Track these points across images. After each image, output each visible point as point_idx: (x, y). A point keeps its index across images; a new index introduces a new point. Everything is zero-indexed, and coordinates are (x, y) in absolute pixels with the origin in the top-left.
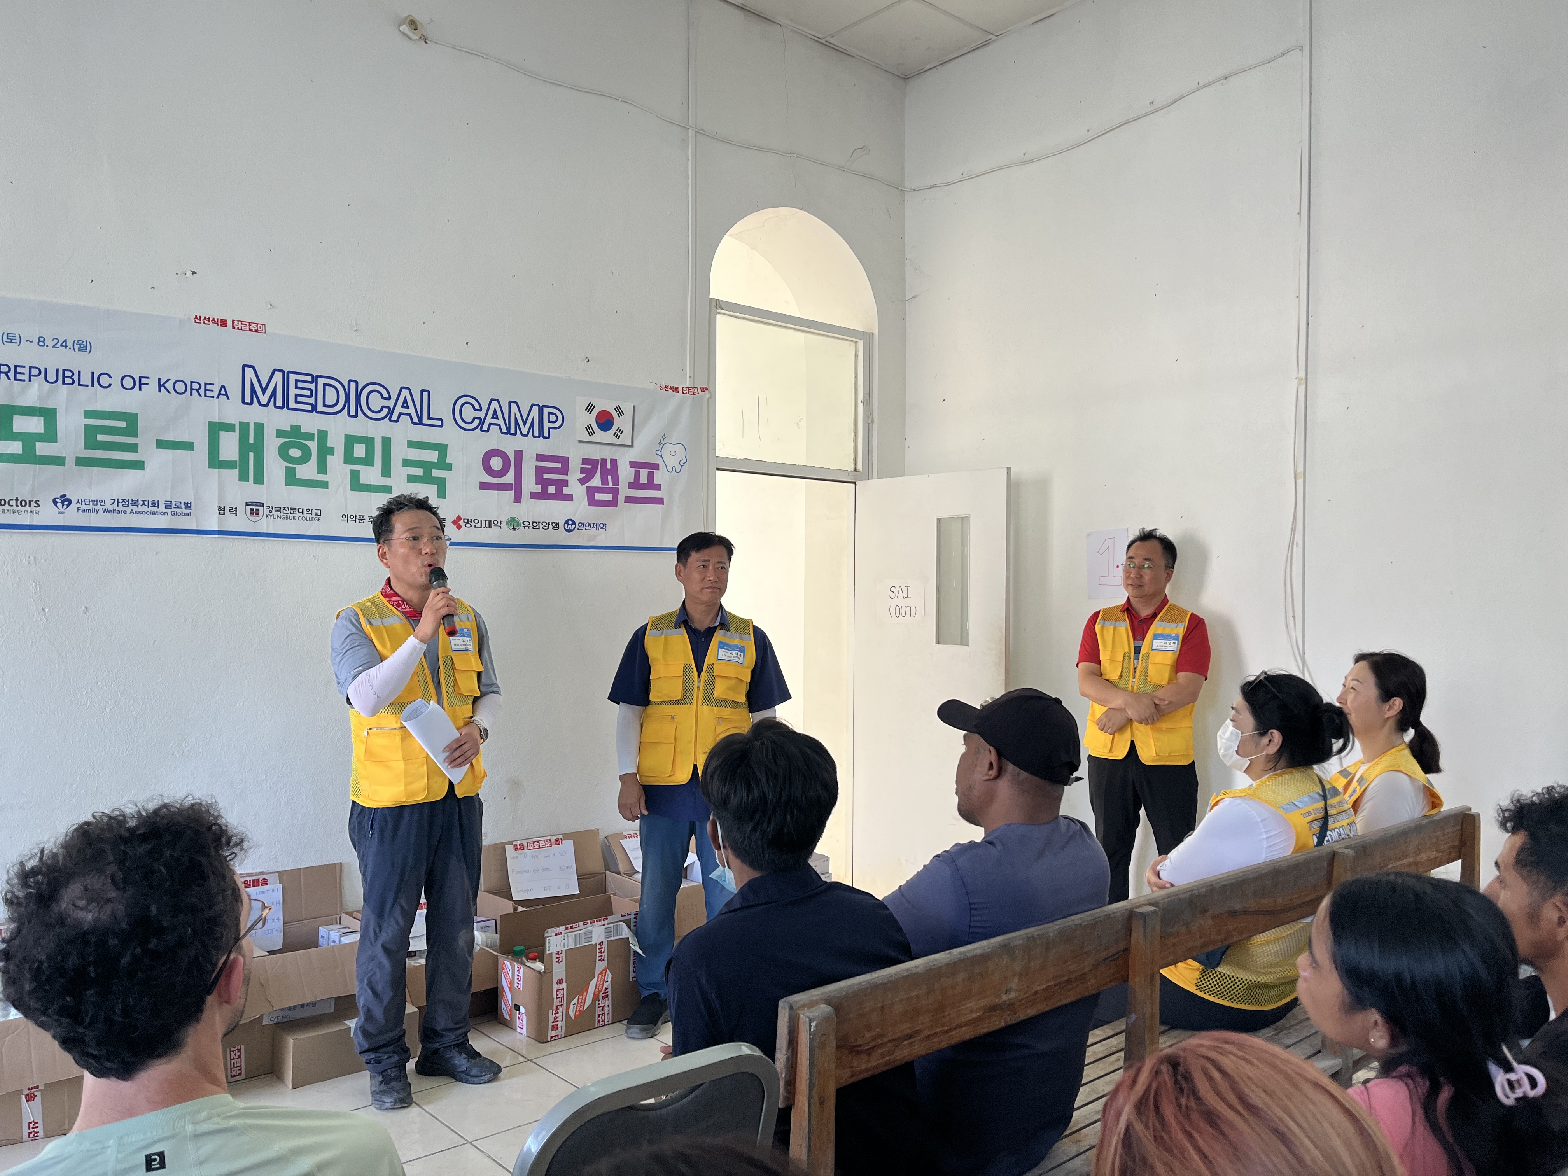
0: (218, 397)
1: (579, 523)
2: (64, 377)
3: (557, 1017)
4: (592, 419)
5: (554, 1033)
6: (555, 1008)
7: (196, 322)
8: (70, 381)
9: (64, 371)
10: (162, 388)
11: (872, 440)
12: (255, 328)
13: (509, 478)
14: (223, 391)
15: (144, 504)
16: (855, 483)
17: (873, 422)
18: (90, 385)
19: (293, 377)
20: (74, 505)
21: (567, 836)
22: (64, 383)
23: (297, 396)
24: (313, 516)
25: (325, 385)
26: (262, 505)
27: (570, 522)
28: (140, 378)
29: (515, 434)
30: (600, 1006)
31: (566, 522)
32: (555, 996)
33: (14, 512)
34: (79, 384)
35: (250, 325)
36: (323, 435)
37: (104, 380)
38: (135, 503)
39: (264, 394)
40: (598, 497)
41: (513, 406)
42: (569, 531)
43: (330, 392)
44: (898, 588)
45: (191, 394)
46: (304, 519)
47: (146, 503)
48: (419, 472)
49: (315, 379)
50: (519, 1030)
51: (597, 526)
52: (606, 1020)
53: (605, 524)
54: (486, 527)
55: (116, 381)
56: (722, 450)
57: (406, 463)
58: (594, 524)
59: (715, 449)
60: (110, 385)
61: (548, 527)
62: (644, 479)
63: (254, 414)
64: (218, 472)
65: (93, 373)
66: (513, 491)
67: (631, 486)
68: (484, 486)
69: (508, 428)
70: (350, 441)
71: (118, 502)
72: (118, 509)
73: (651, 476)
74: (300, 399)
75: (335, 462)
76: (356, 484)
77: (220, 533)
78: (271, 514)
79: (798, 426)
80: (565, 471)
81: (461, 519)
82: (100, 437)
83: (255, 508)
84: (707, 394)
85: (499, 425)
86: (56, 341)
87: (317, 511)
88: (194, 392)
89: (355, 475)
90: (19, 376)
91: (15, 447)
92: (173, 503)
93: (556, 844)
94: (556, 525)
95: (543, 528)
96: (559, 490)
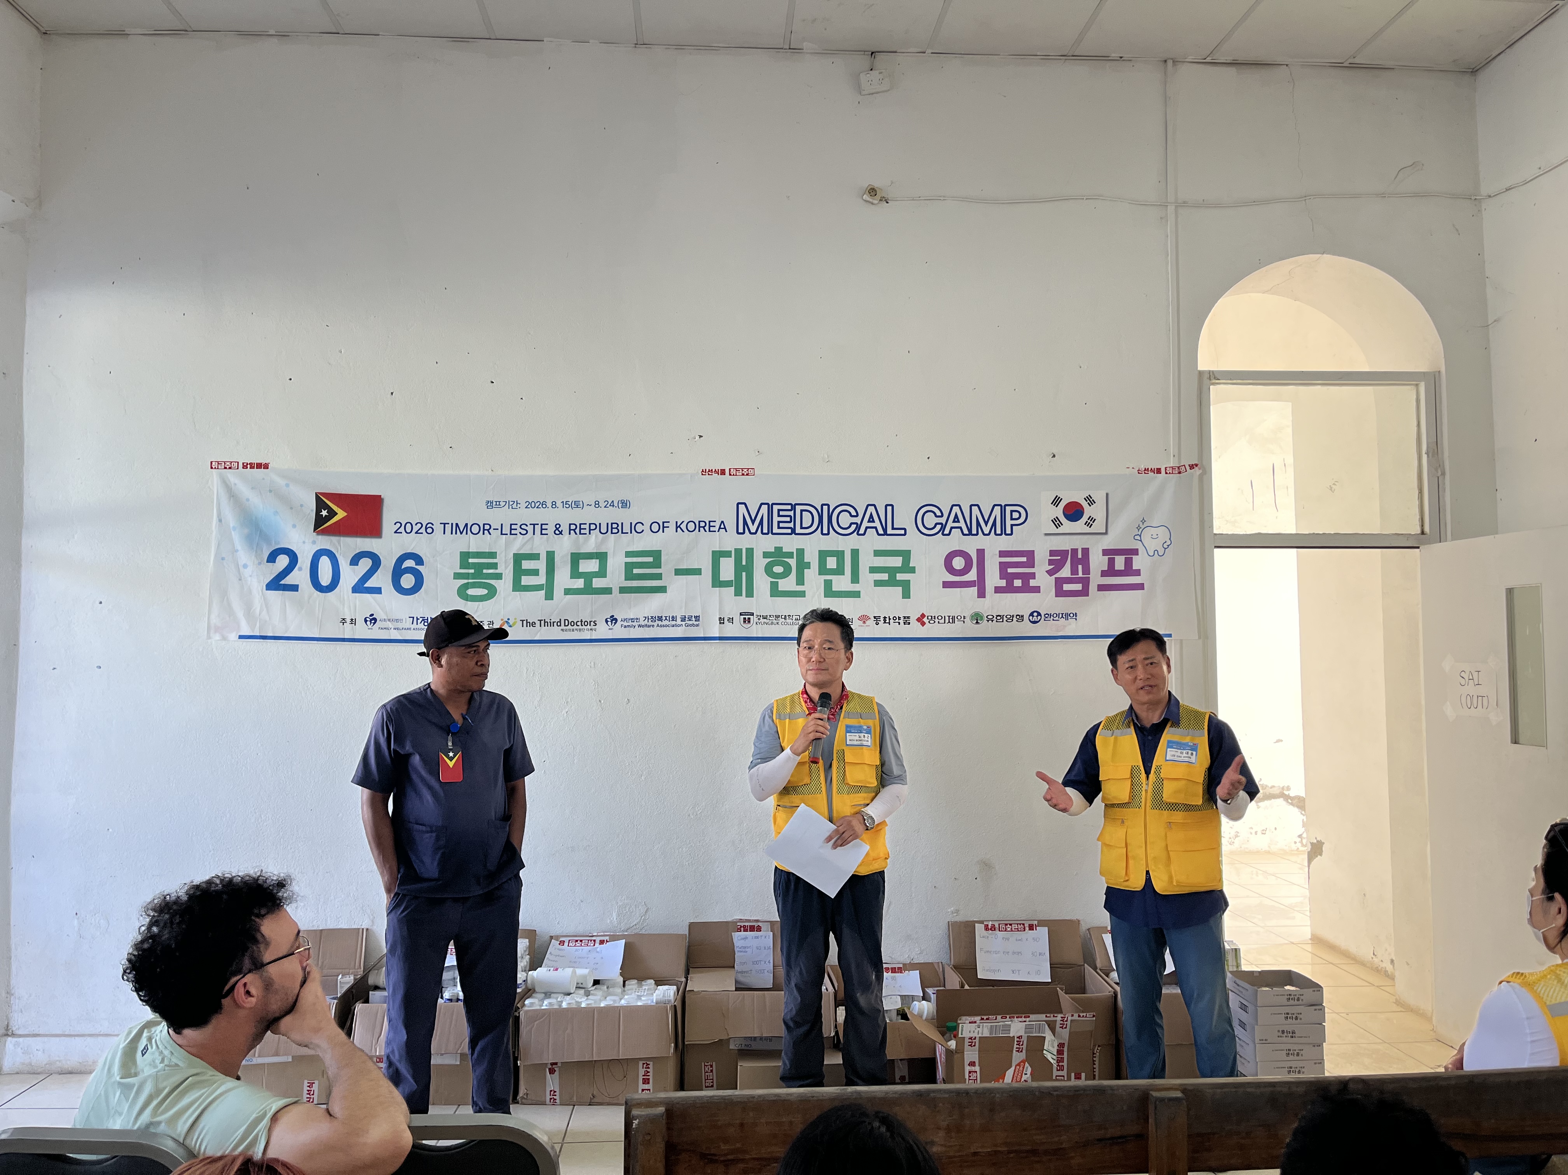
0: (718, 531)
1: (1045, 615)
2: (612, 528)
4: (1059, 512)
7: (702, 474)
8: (616, 531)
9: (612, 524)
10: (679, 529)
11: (1443, 495)
12: (746, 472)
13: (972, 576)
14: (723, 526)
15: (666, 619)
16: (1421, 548)
18: (629, 532)
19: (776, 508)
20: (619, 623)
22: (612, 533)
23: (779, 522)
24: (794, 621)
25: (802, 511)
26: (752, 614)
27: (1035, 614)
28: (663, 523)
29: (977, 534)
31: (1032, 614)
33: (580, 630)
34: (622, 533)
35: (742, 471)
36: (801, 552)
37: (639, 528)
38: (660, 619)
39: (753, 525)
40: (1067, 587)
41: (975, 509)
43: (807, 516)
44: (1468, 672)
45: (699, 531)
46: (786, 623)
47: (668, 618)
48: (885, 577)
49: (793, 507)
51: (1067, 616)
53: (1076, 614)
54: (949, 622)
55: (646, 528)
56: (1220, 526)
57: (873, 570)
59: (1211, 527)
60: (643, 531)
61: (1012, 620)
62: (1119, 566)
63: (746, 541)
64: (719, 590)
65: (631, 523)
66: (976, 588)
67: (1104, 574)
68: (947, 585)
69: (970, 530)
70: (823, 555)
71: (648, 619)
72: (648, 624)
73: (1128, 563)
74: (781, 525)
75: (812, 575)
76: (829, 592)
77: (720, 638)
78: (760, 621)
79: (1331, 489)
80: (1031, 563)
82: (635, 571)
83: (747, 617)
84: (1197, 471)
85: (960, 528)
86: (607, 502)
87: (797, 617)
88: (702, 529)
89: (828, 584)
90: (582, 531)
91: (580, 583)
92: (687, 617)
93: (1030, 929)
94: (1021, 618)
95: (1006, 621)
96: (1026, 583)
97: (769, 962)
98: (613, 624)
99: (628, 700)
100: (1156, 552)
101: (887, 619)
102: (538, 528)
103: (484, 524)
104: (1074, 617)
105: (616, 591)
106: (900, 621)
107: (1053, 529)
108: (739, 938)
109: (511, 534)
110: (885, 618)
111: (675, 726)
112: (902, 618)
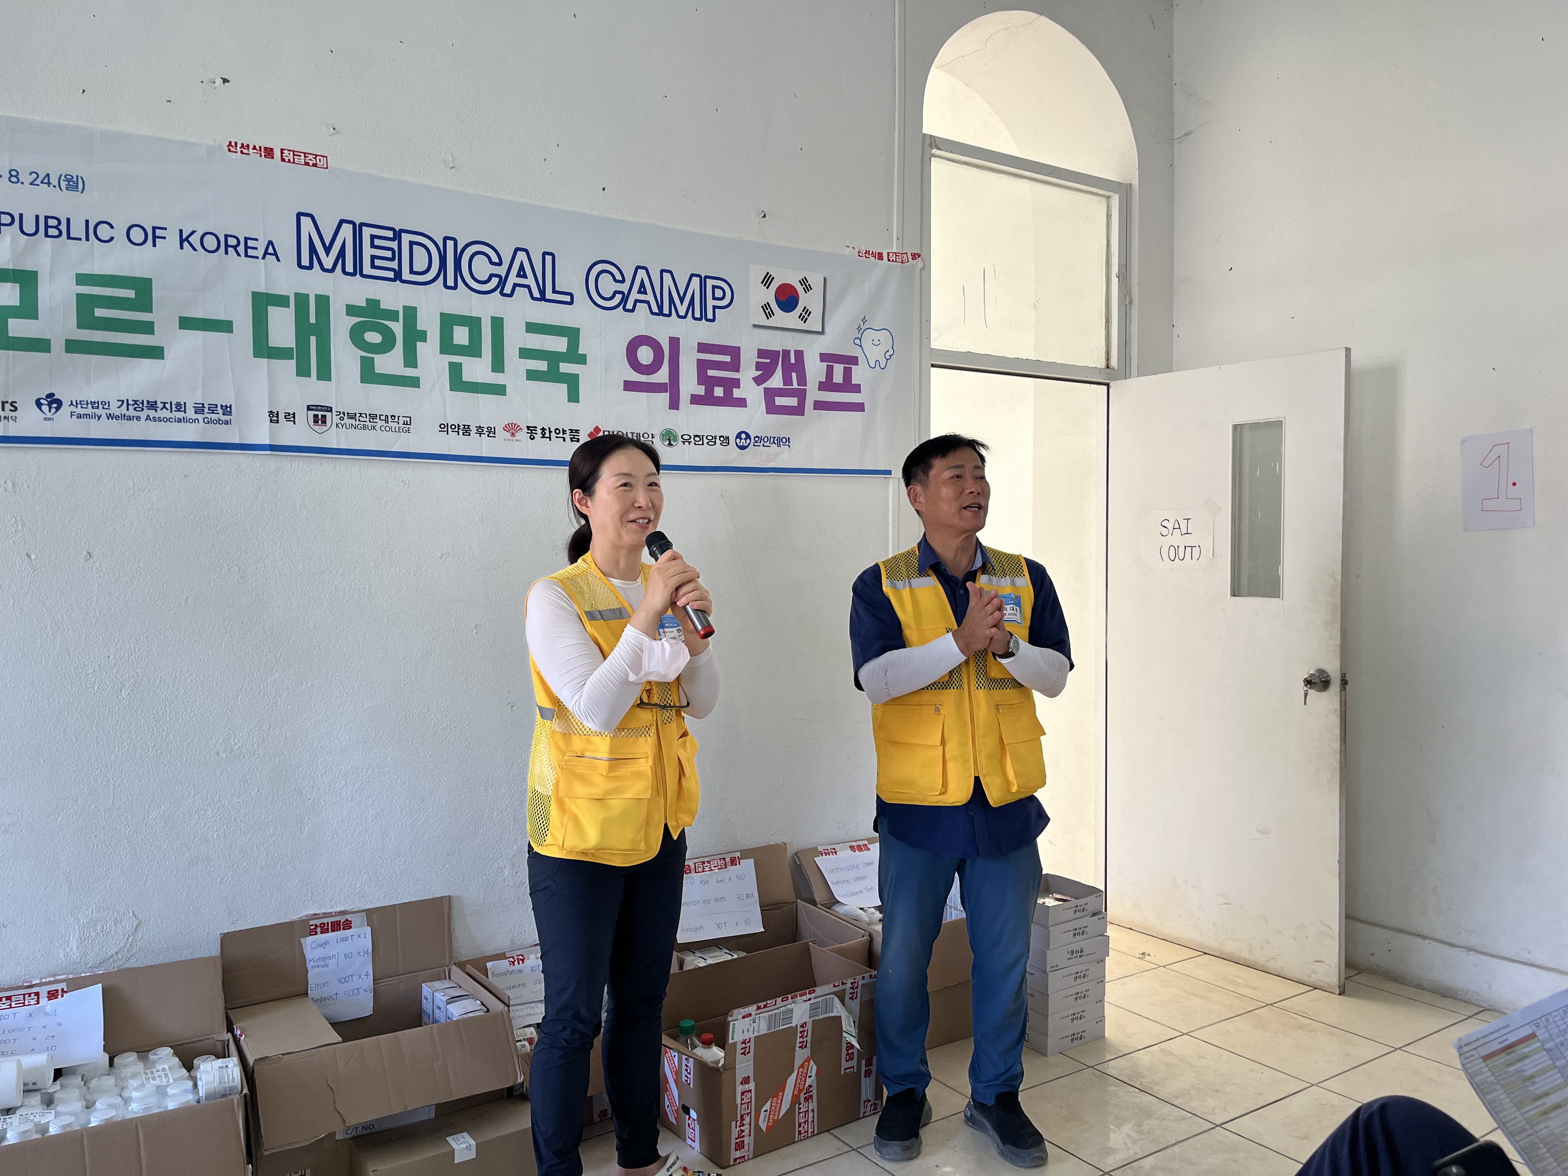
0: (264, 258)
1: (755, 437)
2: (47, 226)
3: (743, 1131)
4: (769, 296)
5: (738, 1154)
6: (739, 1118)
7: (229, 150)
8: (56, 233)
9: (47, 218)
10: (186, 244)
11: (1130, 326)
12: (313, 161)
13: (662, 376)
14: (271, 251)
15: (164, 407)
16: (1108, 385)
17: (1131, 303)
18: (84, 238)
19: (367, 232)
20: (66, 409)
21: (746, 854)
22: (47, 235)
23: (373, 257)
24: (401, 425)
25: (412, 243)
26: (330, 410)
27: (743, 436)
28: (154, 228)
29: (669, 315)
30: (801, 1111)
31: (739, 436)
32: (739, 1101)
34: (69, 238)
35: (305, 157)
36: (411, 313)
37: (104, 232)
38: (152, 405)
39: (327, 255)
40: (780, 401)
41: (667, 276)
42: (742, 448)
43: (420, 254)
44: (1172, 521)
45: (226, 253)
46: (388, 429)
47: (168, 406)
48: (542, 366)
49: (397, 235)
50: (689, 1142)
51: (779, 441)
52: (810, 1130)
55: (119, 232)
56: (939, 340)
57: (526, 353)
58: (774, 438)
59: (929, 338)
60: (112, 239)
61: (715, 442)
62: (838, 378)
63: (315, 283)
64: (268, 361)
65: (87, 222)
66: (668, 393)
67: (822, 386)
68: (630, 386)
69: (660, 307)
70: (448, 322)
71: (128, 405)
72: (127, 413)
73: (847, 373)
74: (378, 262)
75: (428, 351)
76: (457, 382)
77: (273, 448)
78: (342, 422)
79: (1034, 308)
80: (735, 366)
81: (600, 430)
82: (99, 312)
83: (320, 413)
84: (919, 263)
85: (648, 302)
86: (34, 175)
87: (406, 419)
88: (231, 250)
89: (455, 370)
92: (206, 406)
93: (732, 865)
94: (726, 440)
95: (707, 443)
96: (728, 392)
97: (367, 975)
98: (53, 410)
99: (89, 553)
100: (877, 362)
101: (547, 432)
104: (787, 443)
105: (58, 347)
106: (565, 436)
107: (762, 320)
108: (314, 946)
110: (543, 429)
111: (186, 600)
112: (568, 432)
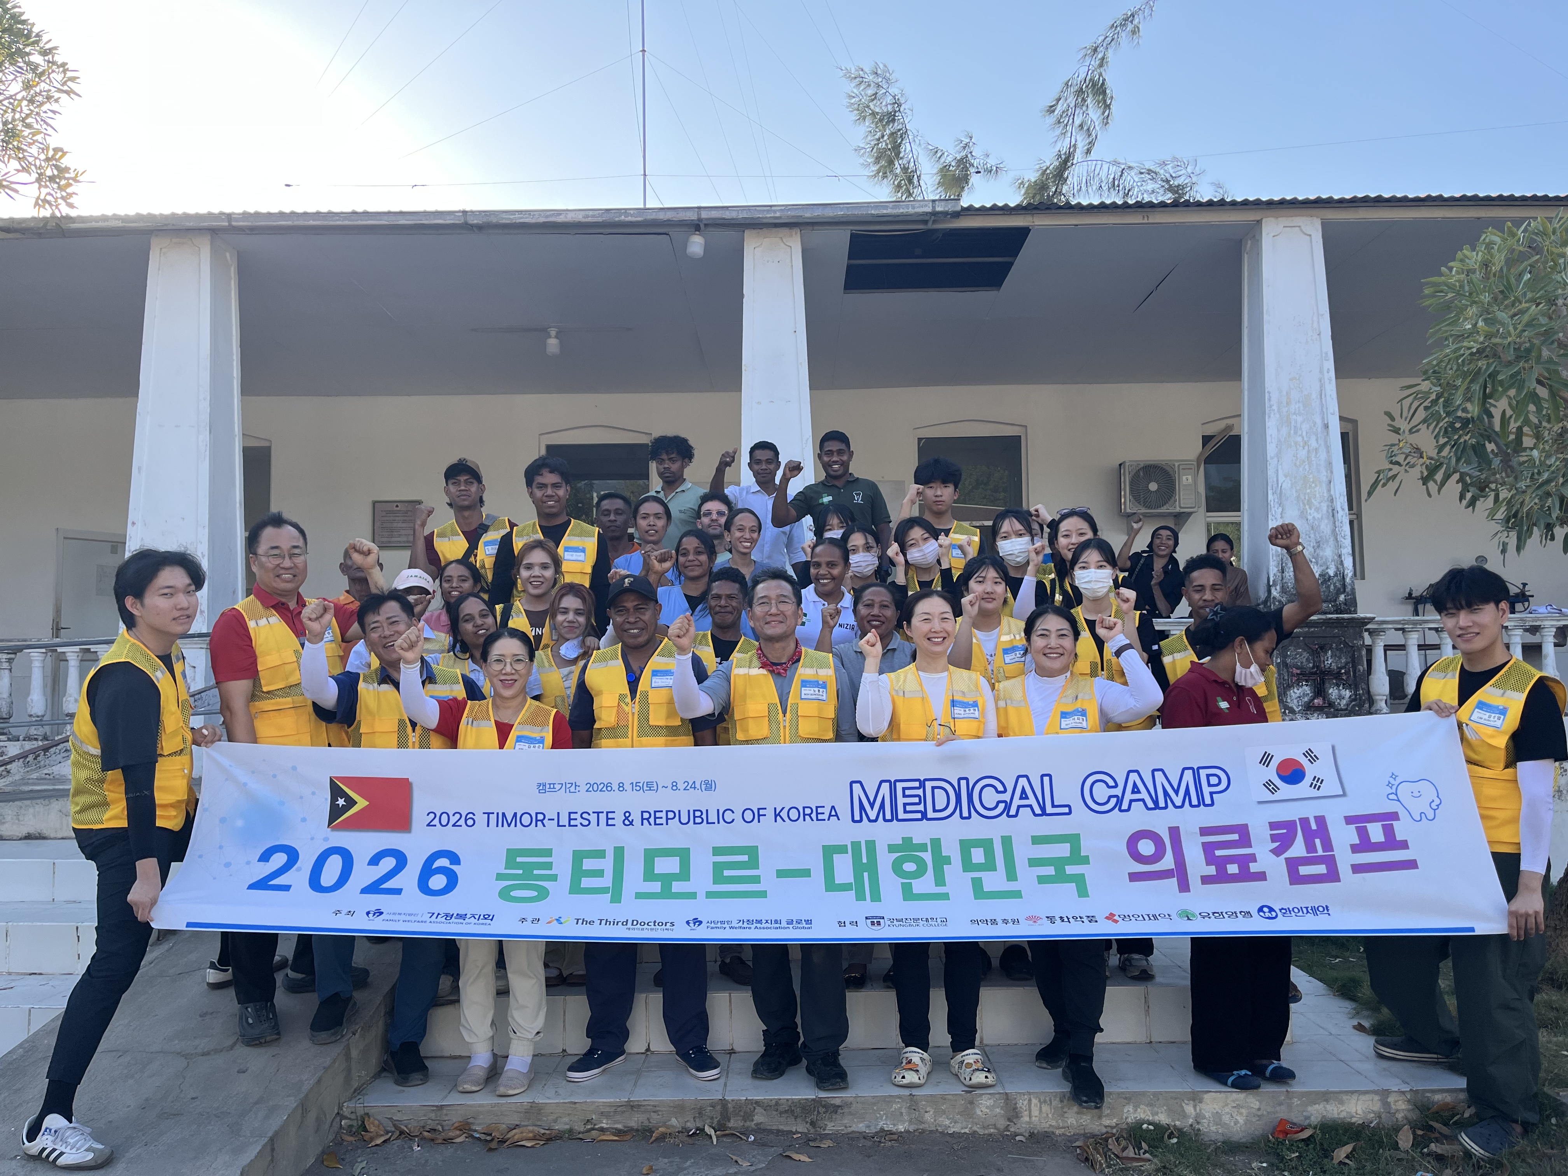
0: (829, 819)
2: (695, 817)
8: (700, 820)
9: (694, 811)
10: (778, 817)
14: (834, 813)
15: (767, 922)
18: (716, 822)
19: (900, 786)
22: (695, 823)
23: (905, 805)
25: (933, 788)
28: (759, 809)
29: (1166, 808)
34: (707, 823)
36: (936, 844)
37: (728, 816)
38: (759, 920)
39: (872, 809)
40: (1305, 870)
41: (1160, 774)
43: (940, 796)
45: (804, 819)
47: (769, 921)
48: (1050, 870)
49: (922, 784)
55: (738, 816)
57: (1035, 862)
60: (733, 820)
62: (1376, 837)
63: (864, 831)
64: (834, 895)
65: (718, 811)
66: (1176, 878)
67: (1357, 849)
68: (1133, 877)
69: (1155, 802)
70: (966, 846)
71: (744, 920)
72: (743, 926)
73: (1388, 831)
74: (908, 808)
75: (953, 871)
76: (979, 892)
78: (893, 924)
80: (1246, 841)
82: (725, 873)
85: (1142, 800)
86: (686, 784)
88: (807, 817)
89: (977, 883)
90: (658, 821)
91: (656, 887)
96: (1244, 868)
102: (603, 817)
103: (537, 814)
105: (701, 896)
109: (570, 825)
